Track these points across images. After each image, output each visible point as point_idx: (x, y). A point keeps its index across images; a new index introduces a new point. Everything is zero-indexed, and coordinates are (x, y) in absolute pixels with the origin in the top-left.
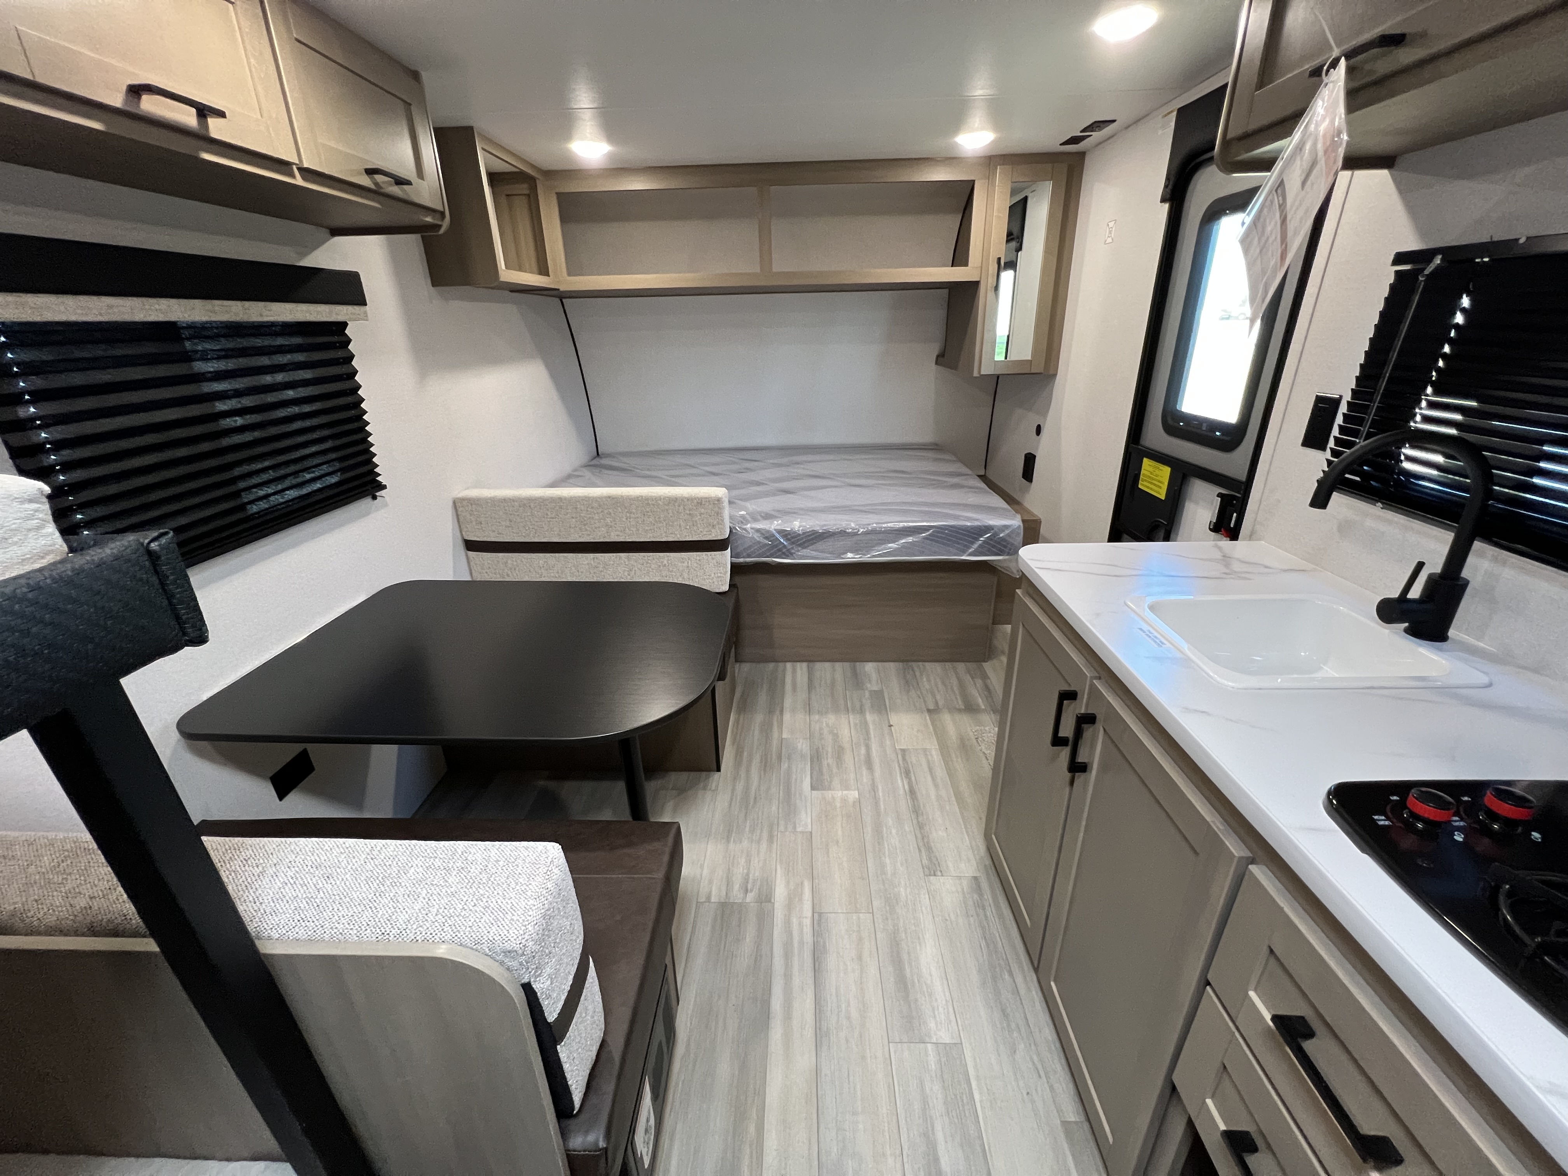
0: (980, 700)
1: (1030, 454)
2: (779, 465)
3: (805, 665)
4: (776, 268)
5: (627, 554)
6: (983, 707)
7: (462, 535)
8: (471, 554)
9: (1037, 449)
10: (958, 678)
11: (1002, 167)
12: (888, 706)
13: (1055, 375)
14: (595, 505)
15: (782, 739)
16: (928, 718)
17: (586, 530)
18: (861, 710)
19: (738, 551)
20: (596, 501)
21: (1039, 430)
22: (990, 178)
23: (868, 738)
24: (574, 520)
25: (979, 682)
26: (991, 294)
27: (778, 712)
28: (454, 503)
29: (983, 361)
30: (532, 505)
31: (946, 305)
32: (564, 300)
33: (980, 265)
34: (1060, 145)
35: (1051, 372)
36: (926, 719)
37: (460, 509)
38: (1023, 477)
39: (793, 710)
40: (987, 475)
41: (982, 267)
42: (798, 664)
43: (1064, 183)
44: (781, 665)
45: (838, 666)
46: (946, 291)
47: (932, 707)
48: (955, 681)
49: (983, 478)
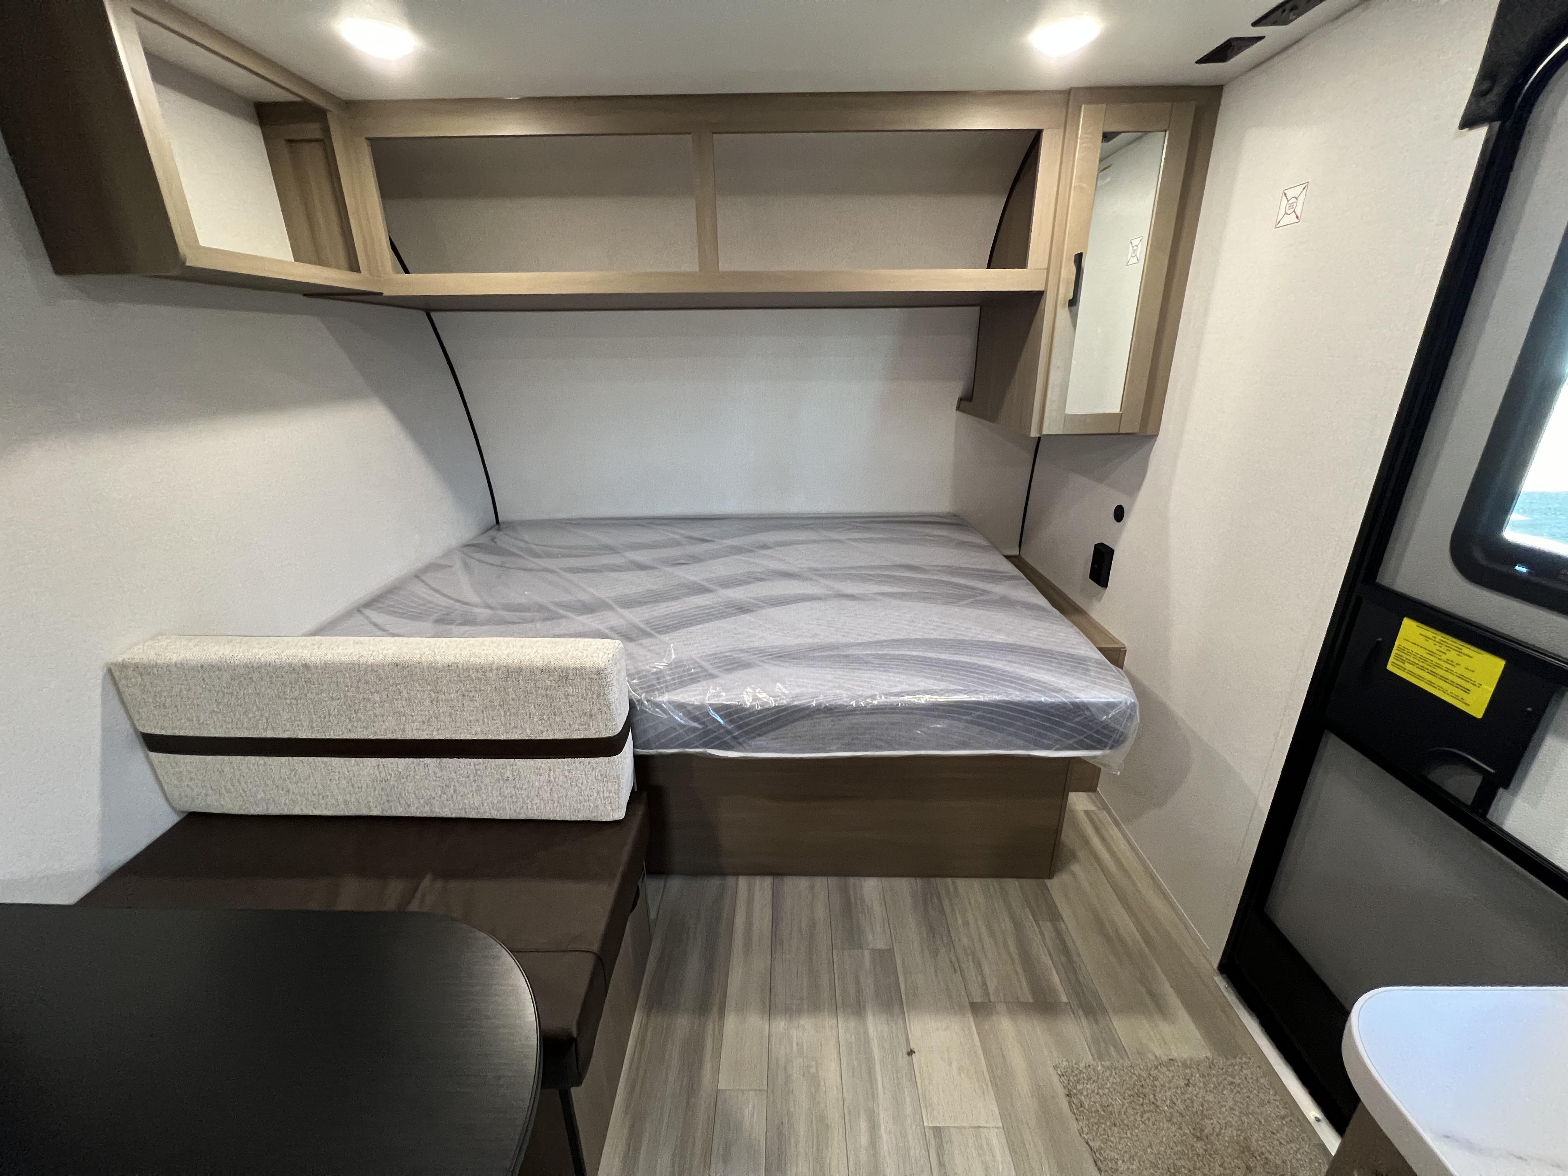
0: (1056, 979)
1: (1102, 545)
2: (738, 550)
3: (768, 881)
4: (724, 267)
5: (438, 760)
6: (1064, 999)
7: (133, 726)
8: (154, 756)
9: (1116, 539)
10: (1013, 918)
11: (1089, 106)
12: (903, 992)
13: (1155, 436)
14: (372, 678)
15: (718, 1091)
16: (972, 1024)
17: (359, 720)
18: (859, 1002)
19: (649, 737)
20: (373, 670)
21: (1119, 514)
22: (1067, 124)
23: (872, 1095)
24: (334, 703)
25: (1047, 927)
26: (1063, 313)
27: (715, 1009)
28: (110, 671)
29: (1047, 415)
30: (256, 676)
31: (975, 329)
32: (433, 314)
33: (1045, 266)
34: (1197, 62)
35: (1149, 433)
36: (970, 1029)
37: (122, 683)
38: (1091, 577)
39: (742, 1009)
40: (1023, 555)
41: (1048, 269)
42: (758, 880)
43: (1187, 137)
44: (730, 881)
45: (820, 882)
46: (977, 309)
47: (978, 1000)
48: (1007, 925)
49: (1016, 561)
